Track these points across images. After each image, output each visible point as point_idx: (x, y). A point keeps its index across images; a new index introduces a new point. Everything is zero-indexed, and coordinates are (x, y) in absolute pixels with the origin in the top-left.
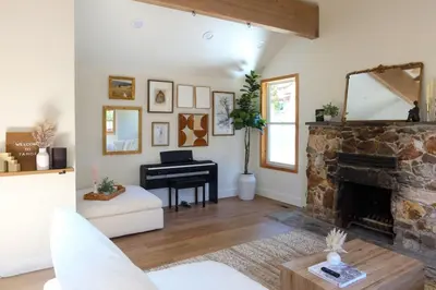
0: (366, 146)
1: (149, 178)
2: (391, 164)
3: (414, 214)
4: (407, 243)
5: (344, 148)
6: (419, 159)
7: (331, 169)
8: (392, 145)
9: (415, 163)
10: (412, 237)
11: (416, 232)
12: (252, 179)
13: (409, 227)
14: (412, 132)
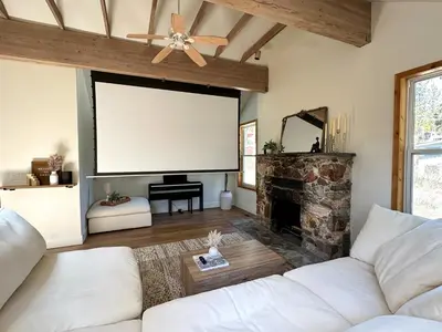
0: (286, 172)
1: (153, 192)
2: (299, 185)
3: (313, 224)
4: (309, 246)
5: (275, 173)
6: (316, 182)
7: (268, 189)
8: (301, 171)
9: (313, 185)
10: (312, 242)
11: (314, 237)
12: (230, 195)
13: (310, 233)
14: (312, 161)
